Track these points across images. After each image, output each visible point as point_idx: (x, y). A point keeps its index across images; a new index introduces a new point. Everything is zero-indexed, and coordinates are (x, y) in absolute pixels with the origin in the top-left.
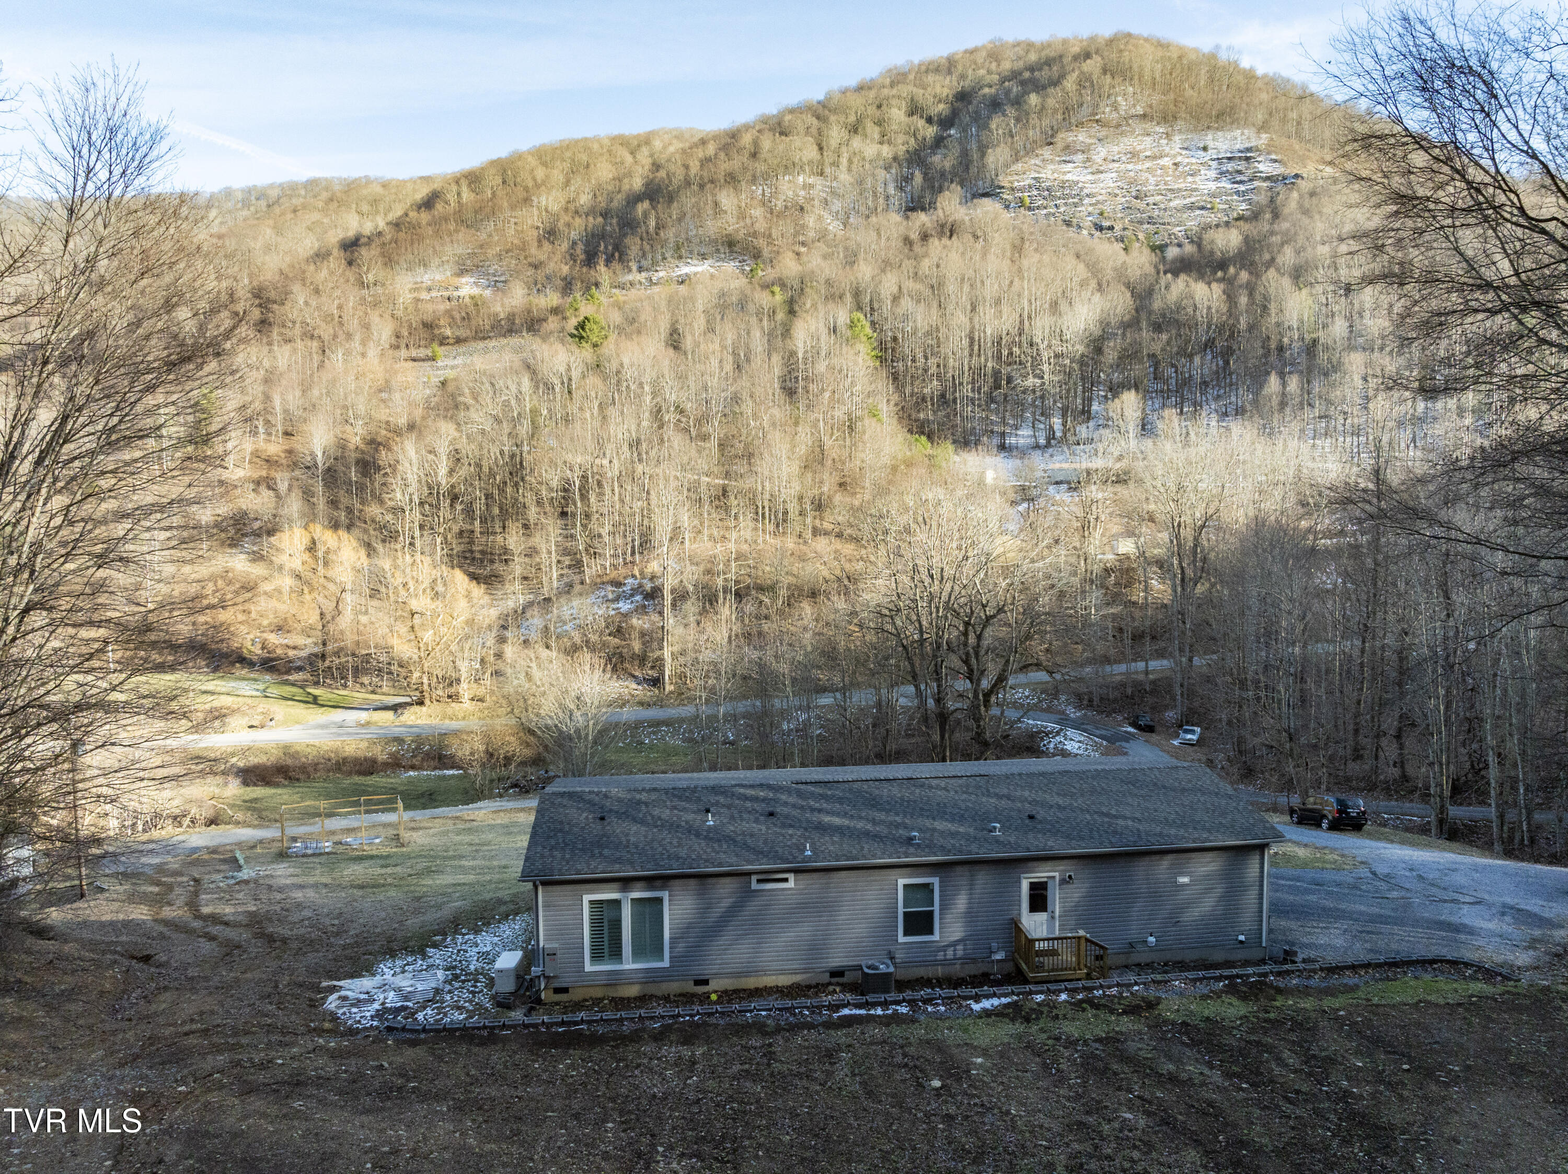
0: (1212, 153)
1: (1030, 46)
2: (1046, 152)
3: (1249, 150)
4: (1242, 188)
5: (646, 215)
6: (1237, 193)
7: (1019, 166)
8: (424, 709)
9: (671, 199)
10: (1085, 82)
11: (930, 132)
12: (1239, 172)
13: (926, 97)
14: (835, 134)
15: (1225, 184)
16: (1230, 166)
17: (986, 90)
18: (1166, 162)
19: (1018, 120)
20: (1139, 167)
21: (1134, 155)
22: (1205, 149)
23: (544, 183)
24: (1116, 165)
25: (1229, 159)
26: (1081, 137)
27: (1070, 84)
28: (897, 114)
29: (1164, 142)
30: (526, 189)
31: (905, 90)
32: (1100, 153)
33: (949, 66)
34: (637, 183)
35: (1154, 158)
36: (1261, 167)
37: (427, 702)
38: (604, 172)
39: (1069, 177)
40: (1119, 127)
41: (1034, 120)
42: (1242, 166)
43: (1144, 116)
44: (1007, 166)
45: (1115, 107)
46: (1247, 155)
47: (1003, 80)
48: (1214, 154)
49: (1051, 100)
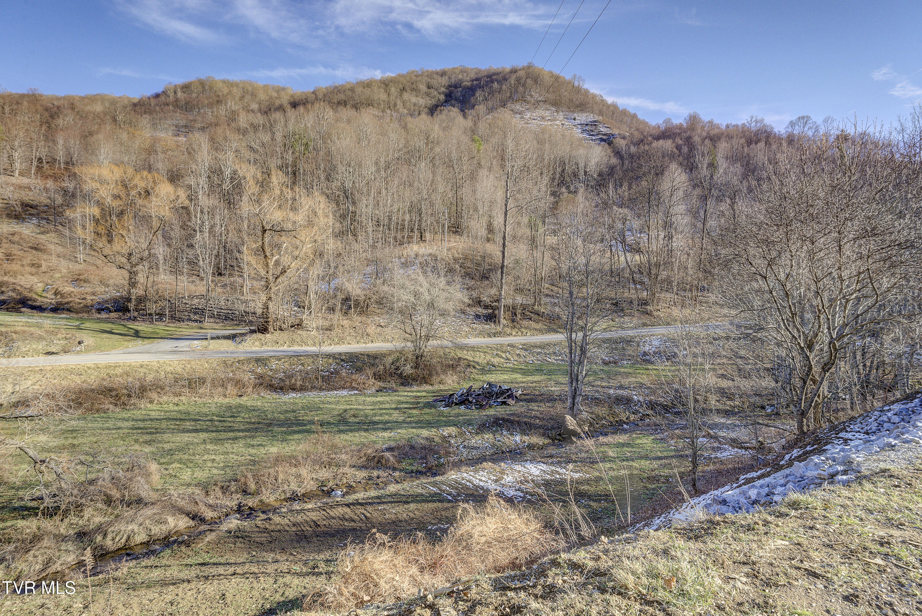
0: (578, 122)
1: (480, 71)
3: (595, 121)
4: (594, 138)
6: (592, 140)
10: (518, 80)
11: (442, 97)
12: (592, 131)
13: (434, 83)
14: (393, 90)
15: (585, 135)
16: (587, 128)
17: (466, 83)
18: (558, 122)
19: (489, 94)
20: (546, 123)
21: (543, 118)
22: (575, 119)
23: (228, 94)
24: (534, 121)
25: (587, 125)
26: (518, 107)
28: (423, 88)
29: (555, 114)
30: (218, 96)
31: (424, 79)
32: (528, 115)
33: (443, 74)
35: (552, 120)
36: (602, 129)
37: (271, 329)
40: (536, 104)
41: (496, 95)
42: (593, 128)
43: (545, 101)
45: (532, 96)
46: (594, 124)
47: (473, 81)
48: (579, 122)
49: (504, 86)
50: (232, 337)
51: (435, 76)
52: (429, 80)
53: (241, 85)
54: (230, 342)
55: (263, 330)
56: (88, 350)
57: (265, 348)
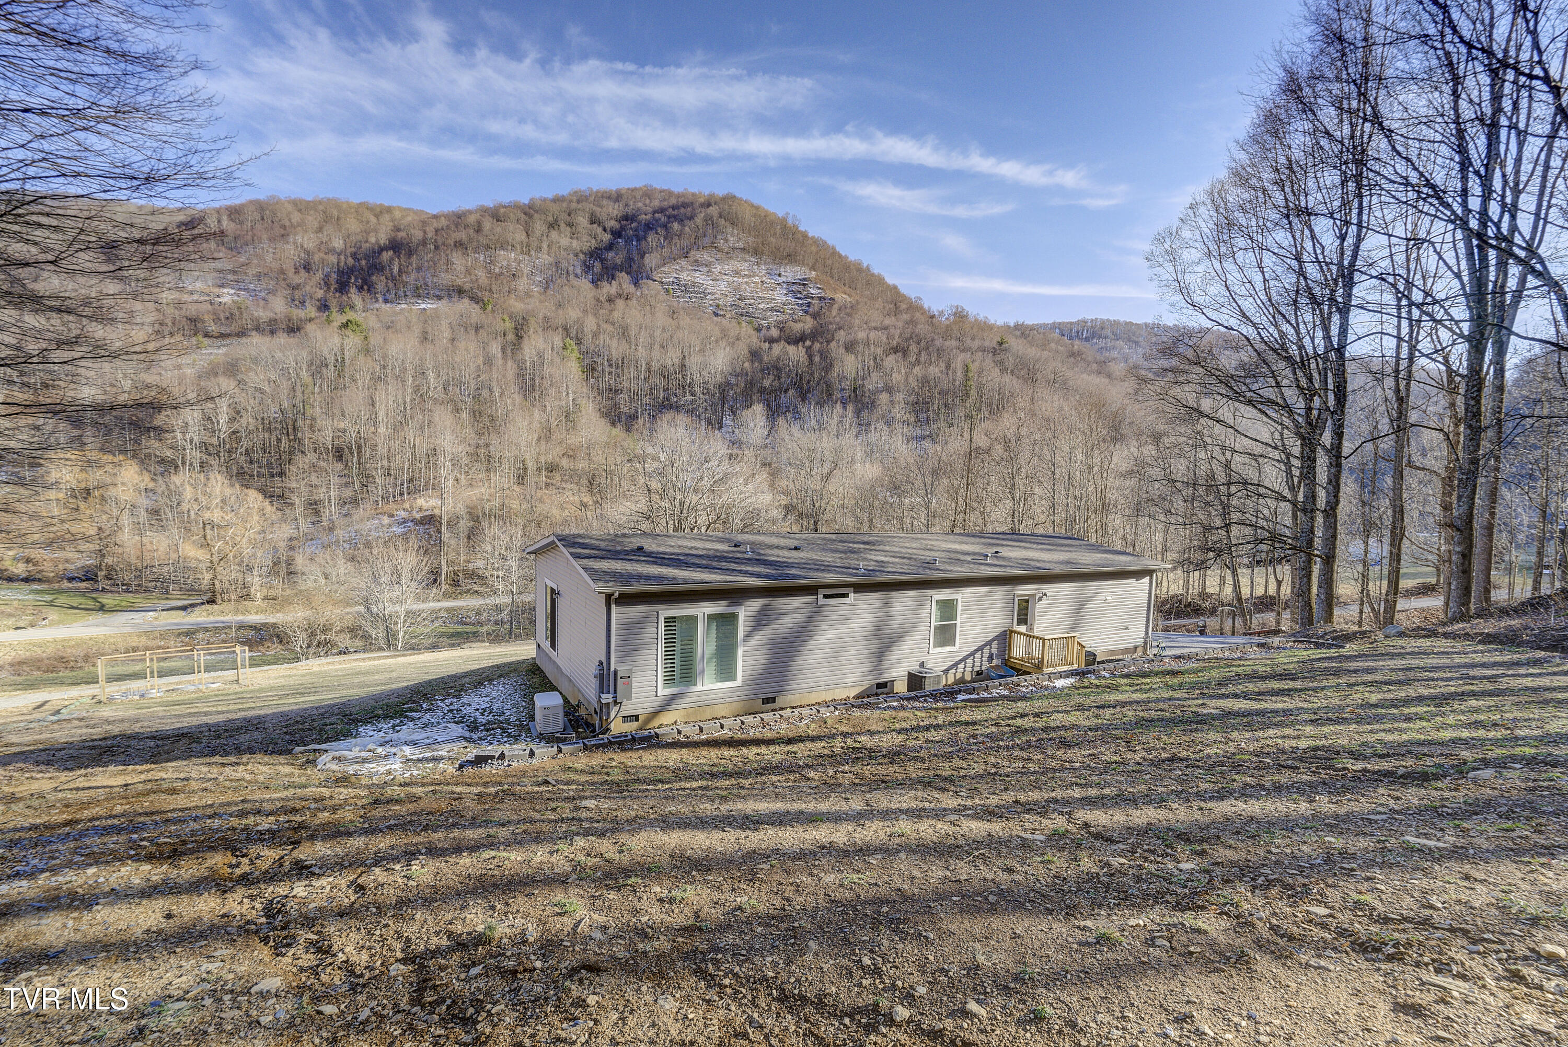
0: (783, 279)
1: (670, 193)
2: (684, 262)
3: (805, 279)
4: (801, 302)
5: (391, 260)
6: (798, 304)
7: (665, 269)
8: (216, 607)
9: (410, 254)
10: (708, 220)
11: (607, 237)
12: (799, 292)
13: (602, 213)
14: (539, 227)
15: (791, 298)
16: (795, 288)
17: (643, 216)
18: (757, 279)
19: (665, 238)
20: (741, 281)
21: (737, 273)
22: (780, 275)
23: (299, 225)
24: (727, 277)
25: (793, 283)
26: (706, 256)
27: (699, 220)
28: (582, 221)
29: (755, 267)
30: (284, 227)
31: (588, 206)
32: (717, 268)
33: (617, 197)
34: (383, 238)
35: (750, 276)
36: (812, 291)
37: (219, 601)
38: (353, 225)
39: (698, 280)
40: (728, 255)
41: (676, 240)
42: (801, 288)
43: (744, 249)
44: (659, 267)
45: (726, 240)
46: (804, 283)
47: (654, 212)
48: (785, 279)
49: (687, 229)
50: (184, 608)
51: (605, 202)
52: (595, 208)
53: (321, 207)
54: (182, 613)
55: (212, 601)
56: (52, 624)
57: (212, 618)
